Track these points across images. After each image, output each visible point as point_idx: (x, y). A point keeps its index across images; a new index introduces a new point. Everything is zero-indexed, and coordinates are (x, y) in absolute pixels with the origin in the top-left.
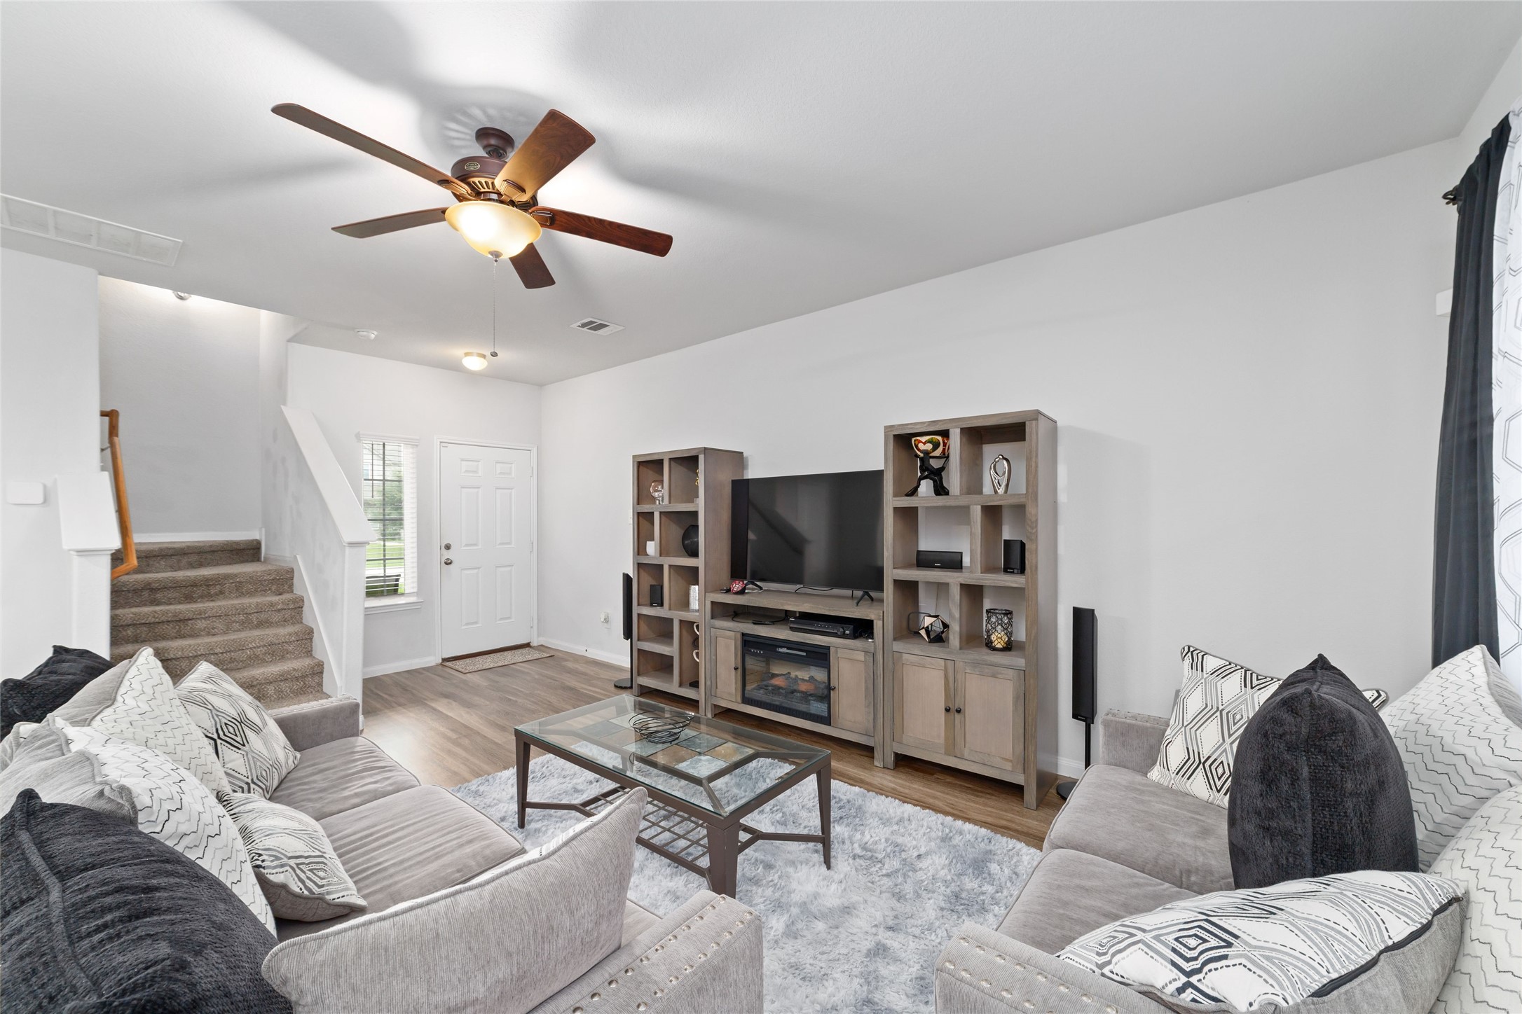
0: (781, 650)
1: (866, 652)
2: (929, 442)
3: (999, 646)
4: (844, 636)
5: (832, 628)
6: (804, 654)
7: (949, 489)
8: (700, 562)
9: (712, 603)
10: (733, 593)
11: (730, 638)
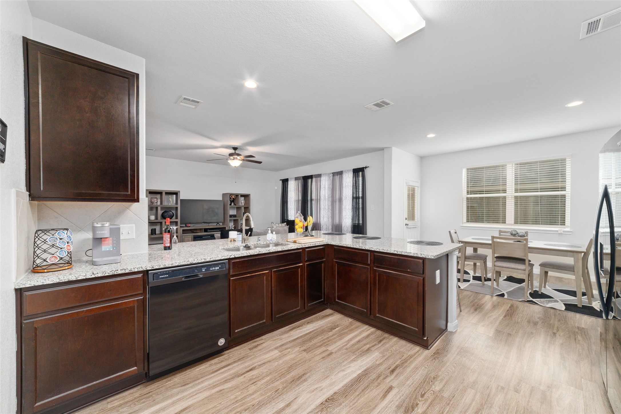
0: (203, 237)
6: (210, 237)
7: (236, 204)
8: (179, 220)
9: (183, 230)
10: (188, 227)
11: (189, 237)
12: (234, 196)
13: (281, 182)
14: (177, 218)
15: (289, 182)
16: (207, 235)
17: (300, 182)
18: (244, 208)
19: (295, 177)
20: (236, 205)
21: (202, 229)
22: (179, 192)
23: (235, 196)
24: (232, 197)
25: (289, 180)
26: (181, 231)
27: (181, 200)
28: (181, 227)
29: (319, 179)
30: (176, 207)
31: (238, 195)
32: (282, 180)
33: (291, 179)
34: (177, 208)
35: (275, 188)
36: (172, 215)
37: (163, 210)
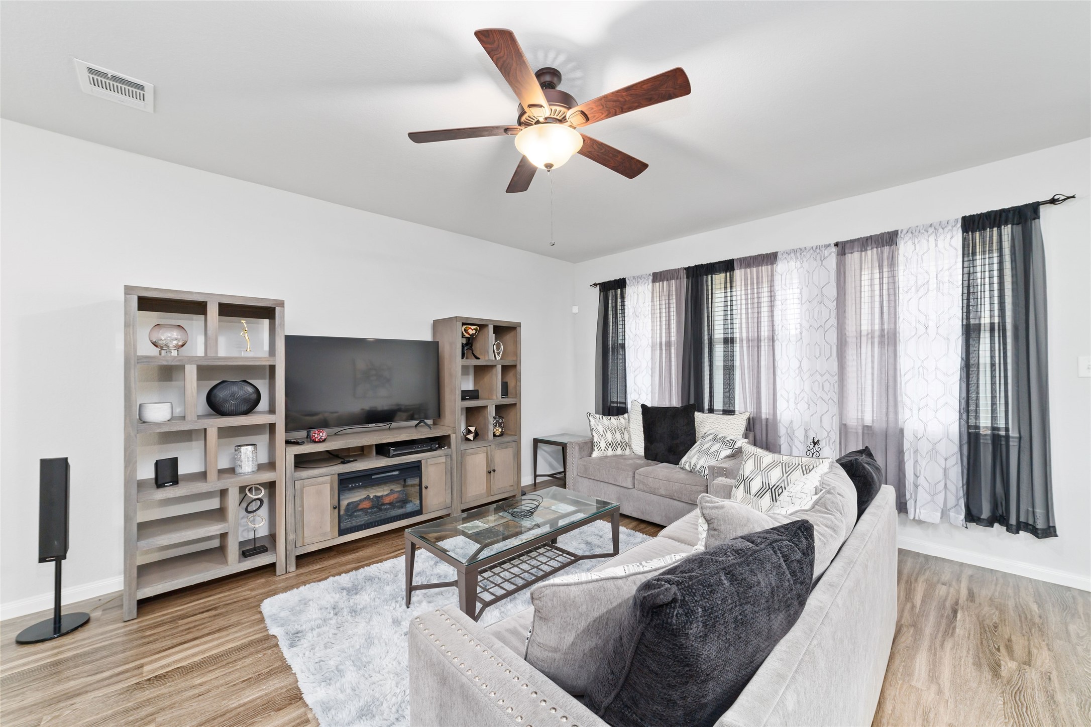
0: (373, 477)
1: (446, 456)
2: (474, 329)
3: (498, 434)
4: (431, 450)
5: (426, 447)
6: (396, 473)
7: (478, 356)
8: (279, 418)
9: (296, 456)
10: (315, 442)
11: (323, 483)
12: (473, 327)
13: (597, 290)
14: (272, 411)
15: (629, 290)
16: (386, 470)
17: (677, 289)
18: (503, 366)
19: (654, 274)
20: (479, 359)
21: (370, 446)
22: (282, 304)
23: (476, 330)
24: (466, 330)
25: (628, 282)
26: (291, 461)
27: (288, 338)
28: (288, 442)
29: (765, 269)
30: (270, 366)
31: (487, 326)
32: (599, 284)
33: (638, 279)
34: (272, 368)
35: (573, 312)
36: (254, 396)
37: (210, 379)
